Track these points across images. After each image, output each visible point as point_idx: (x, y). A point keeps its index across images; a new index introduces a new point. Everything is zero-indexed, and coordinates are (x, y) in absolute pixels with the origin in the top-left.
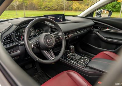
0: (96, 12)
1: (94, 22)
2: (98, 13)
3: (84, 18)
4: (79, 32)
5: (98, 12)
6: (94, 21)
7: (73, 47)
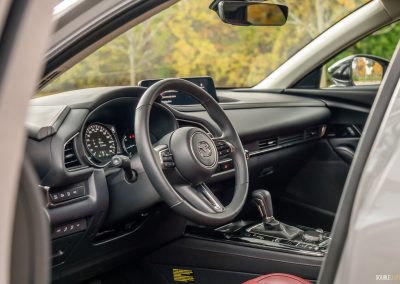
0: (329, 69)
1: (326, 106)
2: (339, 71)
3: (283, 92)
4: (276, 144)
5: (337, 68)
6: (329, 103)
7: (267, 193)
